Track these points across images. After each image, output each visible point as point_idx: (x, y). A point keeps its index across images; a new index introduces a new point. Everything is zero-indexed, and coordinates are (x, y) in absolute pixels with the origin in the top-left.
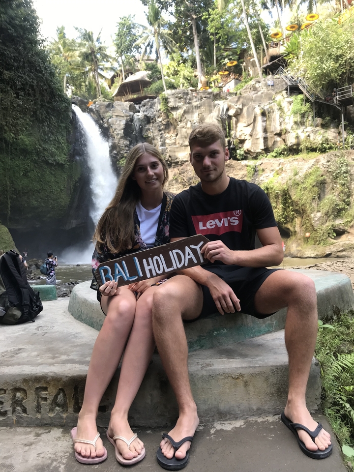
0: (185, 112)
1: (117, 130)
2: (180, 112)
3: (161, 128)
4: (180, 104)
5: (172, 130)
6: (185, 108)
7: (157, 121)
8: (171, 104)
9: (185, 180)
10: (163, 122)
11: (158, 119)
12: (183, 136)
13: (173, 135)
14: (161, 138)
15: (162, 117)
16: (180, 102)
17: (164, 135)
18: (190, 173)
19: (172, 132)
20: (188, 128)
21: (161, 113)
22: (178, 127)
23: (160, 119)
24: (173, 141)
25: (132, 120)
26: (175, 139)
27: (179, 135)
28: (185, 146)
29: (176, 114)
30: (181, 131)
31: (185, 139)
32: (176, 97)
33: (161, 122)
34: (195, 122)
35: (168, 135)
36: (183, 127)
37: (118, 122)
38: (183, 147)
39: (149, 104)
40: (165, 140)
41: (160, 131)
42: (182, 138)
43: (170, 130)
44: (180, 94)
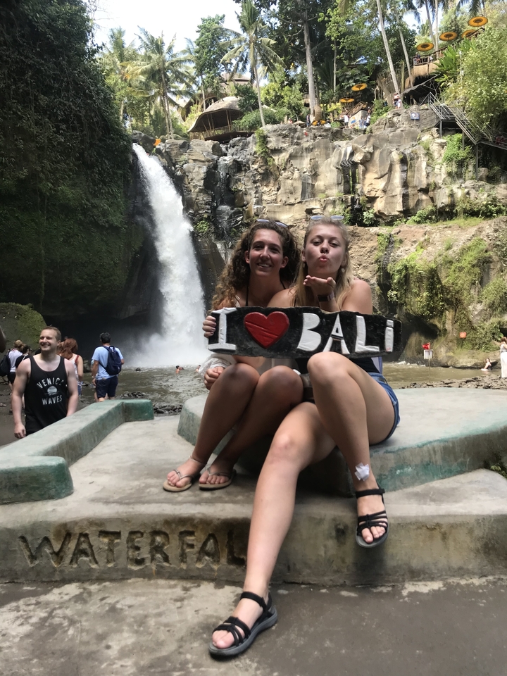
0: (292, 157)
1: (194, 181)
2: (285, 156)
4: (284, 145)
5: (272, 181)
6: (291, 150)
7: (251, 169)
8: (273, 143)
10: (259, 170)
11: (253, 166)
12: (288, 191)
13: (273, 189)
14: (256, 192)
15: (258, 164)
16: (284, 142)
17: (261, 188)
19: (271, 184)
20: (295, 179)
21: (257, 158)
22: (281, 178)
23: (256, 166)
24: (274, 197)
25: (216, 166)
26: (276, 194)
27: (282, 189)
28: (289, 205)
29: (279, 159)
30: (284, 183)
31: (290, 195)
32: (280, 135)
33: (256, 170)
34: (305, 170)
35: (265, 189)
36: (288, 178)
37: (196, 169)
38: (288, 207)
39: (241, 144)
40: (262, 195)
41: (255, 182)
42: (286, 193)
43: (269, 182)
44: (284, 130)
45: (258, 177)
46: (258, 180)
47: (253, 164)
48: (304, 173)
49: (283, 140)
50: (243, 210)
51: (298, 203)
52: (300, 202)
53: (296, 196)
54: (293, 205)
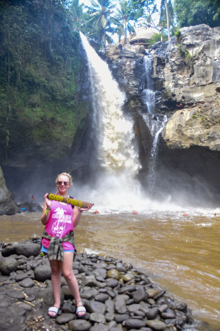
0: (204, 48)
1: (126, 71)
2: (198, 49)
3: (174, 69)
4: (198, 41)
5: (186, 70)
6: (204, 43)
7: (170, 62)
8: (189, 40)
9: (208, 119)
10: (176, 62)
11: (171, 59)
12: (199, 76)
13: (186, 76)
14: (174, 78)
15: (175, 58)
16: (197, 39)
17: (177, 76)
18: (215, 111)
19: (186, 73)
20: (208, 66)
21: (175, 53)
22: (195, 66)
23: (173, 60)
24: (187, 82)
25: (142, 61)
26: (189, 80)
27: (195, 74)
28: (201, 86)
29: (192, 52)
30: (197, 69)
31: (201, 79)
32: (194, 34)
33: (174, 62)
34: (216, 58)
35: (180, 76)
36: (201, 65)
37: (128, 63)
38: (200, 88)
39: (161, 46)
40: (177, 81)
41: (172, 71)
42: (199, 77)
43: (183, 72)
44: (198, 30)
45: (175, 67)
46: (175, 70)
47: (171, 58)
48: (215, 60)
49: (197, 38)
50: (163, 92)
51: (209, 84)
52: (212, 83)
53: (207, 79)
54: (204, 85)
